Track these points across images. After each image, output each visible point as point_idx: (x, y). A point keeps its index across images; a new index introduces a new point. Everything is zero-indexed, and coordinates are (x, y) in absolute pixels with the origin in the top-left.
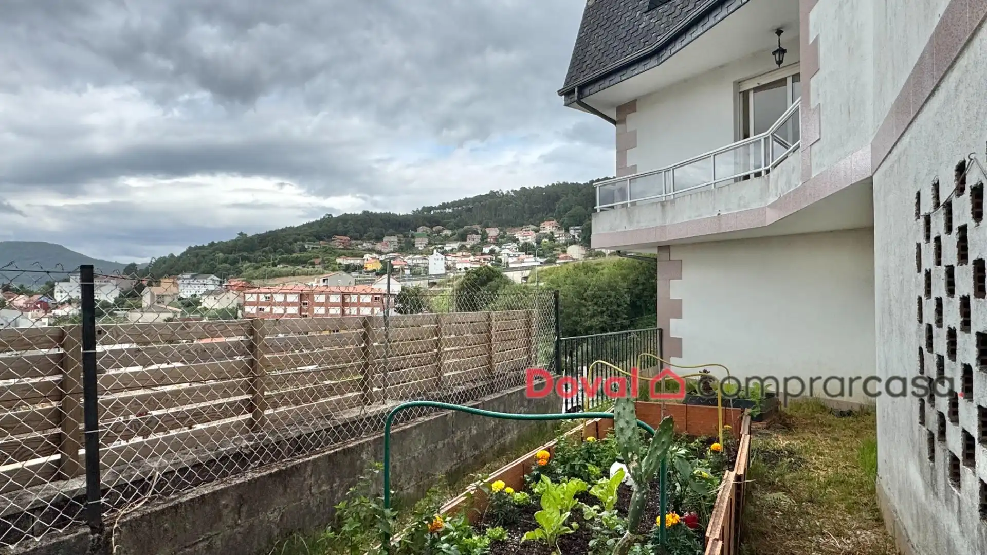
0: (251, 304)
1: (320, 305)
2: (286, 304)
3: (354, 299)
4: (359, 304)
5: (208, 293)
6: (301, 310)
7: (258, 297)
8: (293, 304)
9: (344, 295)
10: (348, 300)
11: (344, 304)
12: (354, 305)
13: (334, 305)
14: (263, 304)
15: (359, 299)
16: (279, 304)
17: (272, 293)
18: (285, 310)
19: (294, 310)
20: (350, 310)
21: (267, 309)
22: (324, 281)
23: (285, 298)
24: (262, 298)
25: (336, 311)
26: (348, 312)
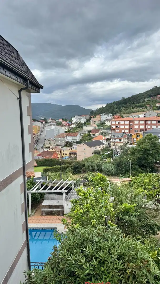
0: (113, 125)
1: (136, 125)
2: (124, 125)
3: (149, 122)
4: (151, 124)
5: (107, 120)
6: (130, 127)
7: (116, 123)
8: (127, 125)
9: (146, 121)
10: (147, 123)
11: (146, 124)
12: (149, 125)
13: (142, 125)
14: (117, 125)
15: (151, 122)
16: (122, 125)
17: (120, 121)
18: (124, 127)
19: (127, 127)
20: (148, 127)
21: (118, 126)
22: (144, 114)
23: (124, 123)
24: (117, 123)
25: (143, 127)
26: (147, 127)
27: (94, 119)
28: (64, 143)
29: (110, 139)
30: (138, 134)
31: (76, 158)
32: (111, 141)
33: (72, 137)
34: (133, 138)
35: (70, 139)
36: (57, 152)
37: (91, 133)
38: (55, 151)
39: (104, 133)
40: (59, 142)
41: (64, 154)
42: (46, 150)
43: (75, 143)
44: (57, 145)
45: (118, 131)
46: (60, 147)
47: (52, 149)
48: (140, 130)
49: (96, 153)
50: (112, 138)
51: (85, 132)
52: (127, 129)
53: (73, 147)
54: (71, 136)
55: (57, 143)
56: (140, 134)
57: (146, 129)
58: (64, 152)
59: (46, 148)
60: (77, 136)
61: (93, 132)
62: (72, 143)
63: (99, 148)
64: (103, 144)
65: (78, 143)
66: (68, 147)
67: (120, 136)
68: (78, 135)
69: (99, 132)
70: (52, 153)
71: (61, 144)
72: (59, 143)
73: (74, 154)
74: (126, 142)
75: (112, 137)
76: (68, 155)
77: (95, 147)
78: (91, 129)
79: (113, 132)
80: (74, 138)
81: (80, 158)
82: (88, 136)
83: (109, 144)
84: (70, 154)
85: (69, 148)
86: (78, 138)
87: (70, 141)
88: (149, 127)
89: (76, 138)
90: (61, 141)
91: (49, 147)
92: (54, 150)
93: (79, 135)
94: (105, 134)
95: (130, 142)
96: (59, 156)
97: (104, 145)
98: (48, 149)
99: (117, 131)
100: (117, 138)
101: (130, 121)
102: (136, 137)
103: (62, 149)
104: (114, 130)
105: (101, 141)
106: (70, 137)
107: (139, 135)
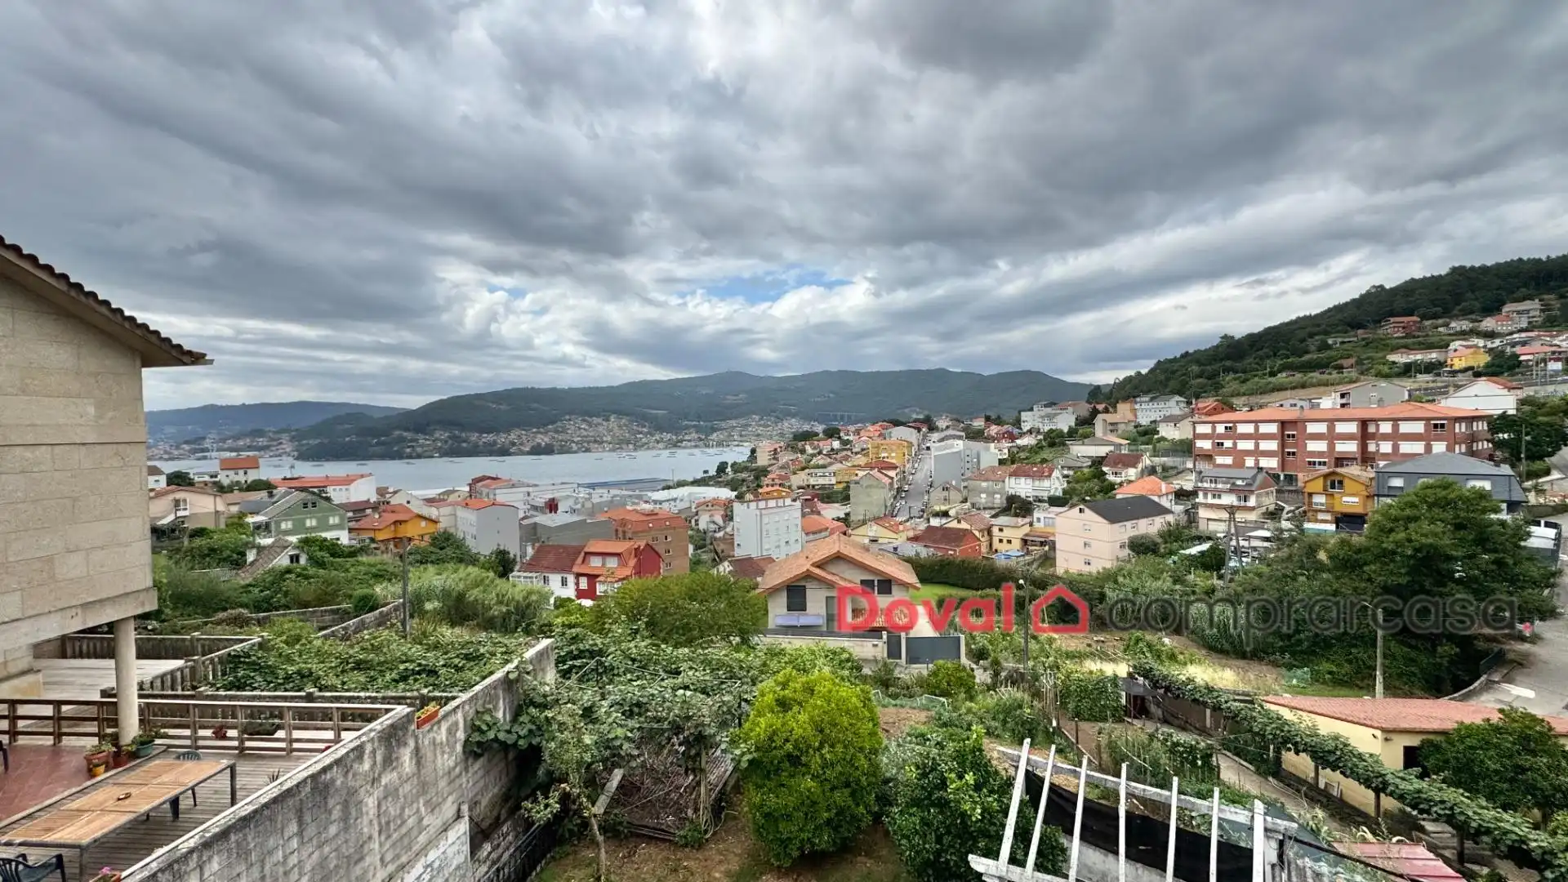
0: (1204, 437)
1: (1317, 437)
2: (1257, 437)
3: (1386, 428)
4: (1397, 437)
5: (1168, 419)
6: (1283, 445)
7: (1214, 429)
8: (1268, 437)
9: (1364, 424)
10: (1372, 429)
11: (1364, 436)
12: (1387, 437)
13: (1347, 437)
14: (1220, 436)
15: (1396, 427)
16: (1246, 437)
17: (1235, 422)
18: (1257, 445)
19: (1273, 445)
20: (1378, 445)
21: (1228, 444)
22: (1343, 396)
23: (1257, 429)
24: (1220, 429)
25: (1351, 447)
26: (1372, 448)
27: (1110, 418)
28: (999, 500)
29: (1194, 493)
30: (1337, 479)
31: (1048, 559)
32: (1200, 499)
33: (1029, 481)
34: (1310, 495)
35: (1023, 487)
36: (977, 533)
37: (1106, 466)
38: (968, 527)
39: (1159, 469)
40: (983, 496)
41: (1001, 541)
42: (935, 522)
43: (1040, 501)
44: (973, 505)
45: (1228, 460)
46: (987, 515)
47: (959, 522)
48: (1337, 459)
49: (1140, 547)
50: (1206, 491)
51: (1079, 464)
52: (1268, 454)
53: (1036, 514)
54: (1027, 475)
55: (975, 500)
56: (1344, 476)
57: (1366, 458)
58: (1001, 534)
59: (936, 515)
60: (1050, 476)
61: (1115, 464)
62: (1030, 503)
63: (1150, 527)
64: (1164, 511)
65: (1054, 501)
66: (1016, 515)
67: (1239, 482)
68: (1054, 474)
69: (1140, 466)
70: (959, 536)
71: (990, 505)
72: (983, 501)
73: (1042, 544)
74: (1272, 508)
75: (1205, 485)
76: (1017, 544)
77: (1129, 524)
78: (1102, 451)
79: (1202, 466)
80: (1037, 483)
81: (1069, 562)
82: (1094, 476)
83: (1187, 512)
84: (1025, 542)
85: (1020, 521)
86: (1055, 485)
87: (1023, 495)
88: (1386, 447)
89: (1046, 483)
90: (991, 494)
91: (945, 514)
92: (964, 525)
93: (1056, 473)
94: (1167, 473)
95: (1287, 508)
96: (984, 549)
97: (1170, 518)
98: (944, 521)
99: (1220, 460)
100: (1231, 491)
101: (1283, 424)
102: (1325, 490)
103: (994, 521)
104: (1208, 457)
105: (1156, 499)
106: (1023, 479)
107: (1341, 482)
